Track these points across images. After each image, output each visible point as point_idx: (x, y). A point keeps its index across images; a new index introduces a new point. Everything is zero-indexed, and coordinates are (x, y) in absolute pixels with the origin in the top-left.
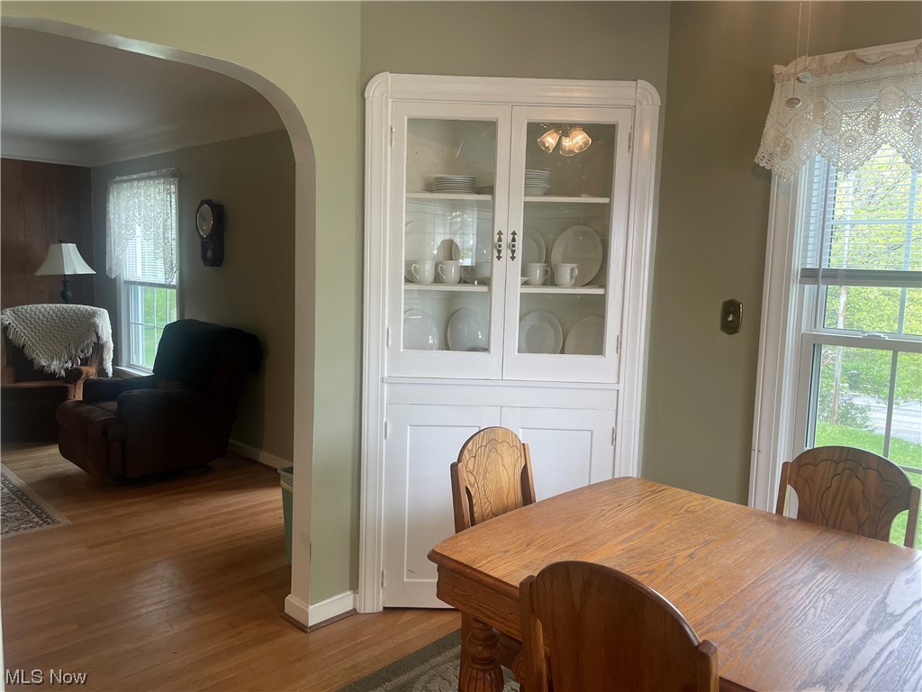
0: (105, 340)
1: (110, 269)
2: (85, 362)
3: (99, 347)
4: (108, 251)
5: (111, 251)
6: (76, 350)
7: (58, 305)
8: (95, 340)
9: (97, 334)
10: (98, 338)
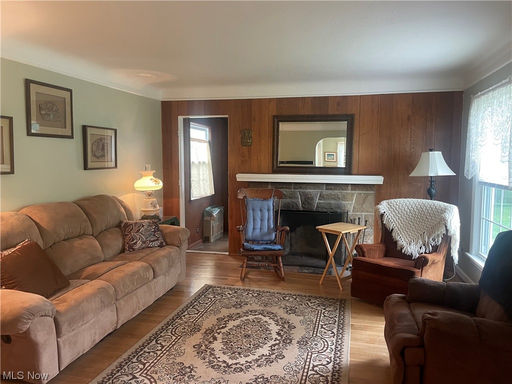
0: (452, 232)
1: (468, 171)
2: (435, 249)
3: (447, 239)
4: (467, 156)
5: (469, 156)
6: (429, 238)
7: (419, 200)
8: (445, 232)
9: (446, 227)
10: (447, 230)
